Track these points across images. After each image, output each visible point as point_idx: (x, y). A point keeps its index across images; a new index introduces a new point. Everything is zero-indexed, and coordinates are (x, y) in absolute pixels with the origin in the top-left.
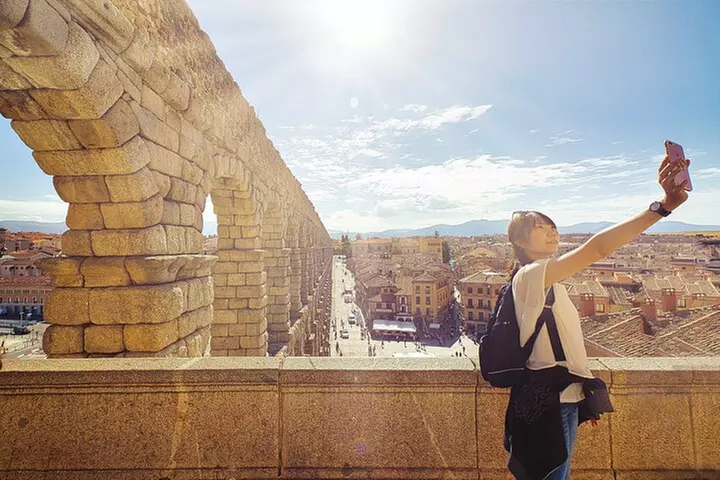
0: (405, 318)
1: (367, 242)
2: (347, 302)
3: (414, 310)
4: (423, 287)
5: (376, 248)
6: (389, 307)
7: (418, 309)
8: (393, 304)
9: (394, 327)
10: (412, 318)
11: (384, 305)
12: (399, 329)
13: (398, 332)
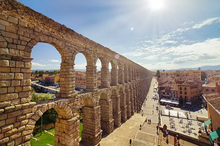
0: (175, 99)
1: (166, 72)
2: (154, 92)
3: (179, 96)
4: (183, 88)
5: (169, 74)
6: (168, 94)
7: (181, 96)
8: (170, 93)
9: (169, 102)
10: (178, 99)
11: (166, 93)
12: (171, 102)
13: (171, 103)
